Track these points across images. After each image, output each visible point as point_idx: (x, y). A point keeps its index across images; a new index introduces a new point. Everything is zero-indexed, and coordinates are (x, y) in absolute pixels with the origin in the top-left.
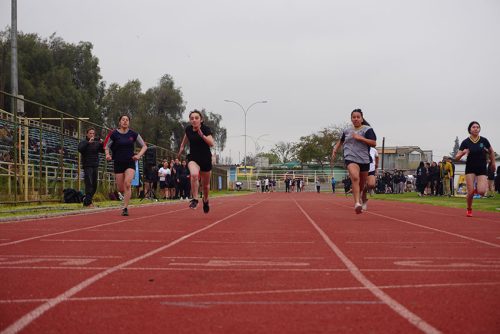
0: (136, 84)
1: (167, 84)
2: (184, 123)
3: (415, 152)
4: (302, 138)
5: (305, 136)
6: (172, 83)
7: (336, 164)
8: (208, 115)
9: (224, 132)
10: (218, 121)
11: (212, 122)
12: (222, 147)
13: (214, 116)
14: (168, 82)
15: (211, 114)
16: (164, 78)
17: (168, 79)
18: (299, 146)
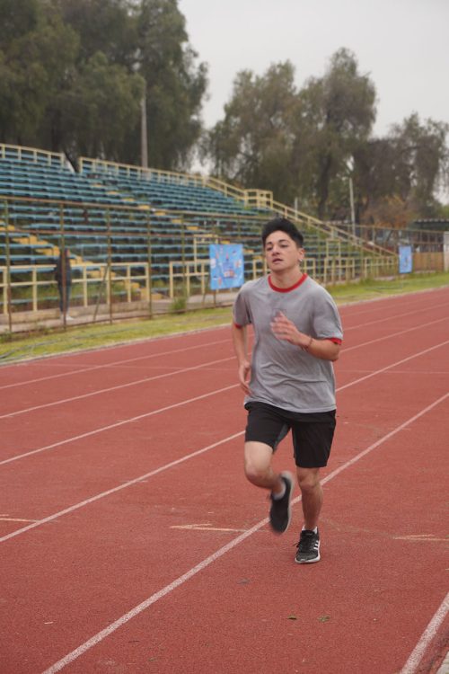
0: (286, 71)
1: (345, 70)
2: (378, 142)
6: (353, 67)
8: (422, 123)
10: (443, 134)
11: (433, 137)
13: (435, 125)
14: (346, 64)
15: (430, 121)
16: (337, 56)
17: (345, 56)
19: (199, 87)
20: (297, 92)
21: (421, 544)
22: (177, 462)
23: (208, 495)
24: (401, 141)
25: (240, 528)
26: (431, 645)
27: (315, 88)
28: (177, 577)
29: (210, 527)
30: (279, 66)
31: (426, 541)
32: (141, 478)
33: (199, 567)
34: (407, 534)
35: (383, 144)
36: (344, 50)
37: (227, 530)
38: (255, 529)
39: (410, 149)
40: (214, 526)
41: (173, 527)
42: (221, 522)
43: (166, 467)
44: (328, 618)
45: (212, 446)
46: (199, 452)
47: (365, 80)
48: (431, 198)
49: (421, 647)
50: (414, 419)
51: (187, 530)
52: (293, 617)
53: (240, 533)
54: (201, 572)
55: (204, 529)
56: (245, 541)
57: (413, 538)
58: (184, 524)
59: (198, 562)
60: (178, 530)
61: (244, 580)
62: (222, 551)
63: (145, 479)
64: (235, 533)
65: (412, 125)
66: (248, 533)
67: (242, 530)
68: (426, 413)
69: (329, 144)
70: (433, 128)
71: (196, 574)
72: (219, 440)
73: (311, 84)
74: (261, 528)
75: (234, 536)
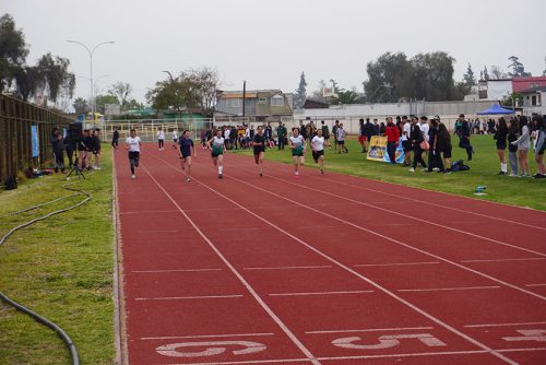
1: (7, 25)
3: (277, 96)
4: (158, 83)
5: (161, 80)
6: (11, 25)
7: (195, 110)
8: (54, 59)
9: (73, 77)
10: (65, 65)
11: (59, 67)
12: (71, 94)
15: (58, 58)
16: (3, 18)
17: (8, 19)
18: (155, 92)
47: (20, 33)
70: (60, 62)
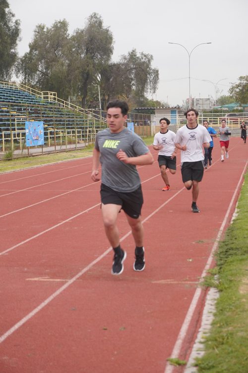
0: (62, 26)
1: (96, 25)
2: (114, 65)
4: (241, 78)
6: (100, 23)
8: (138, 55)
9: (156, 72)
10: (149, 61)
11: (144, 62)
12: (154, 88)
13: (145, 56)
14: (96, 22)
15: (142, 54)
16: (92, 17)
17: (96, 18)
18: (238, 86)
19: (15, 34)
20: (70, 37)
21: (168, 285)
22: (23, 243)
23: (44, 260)
24: (126, 65)
25: (66, 279)
26: (185, 341)
27: (79, 35)
28: (35, 307)
29: (48, 279)
30: (59, 22)
31: (171, 284)
32: (4, 252)
33: (47, 302)
34: (159, 279)
35: (117, 66)
36: (95, 14)
37: (59, 280)
38: (74, 279)
39: (132, 69)
40: (51, 278)
41: (27, 279)
42: (54, 276)
43: (17, 245)
44: (125, 328)
45: (41, 234)
46: (35, 237)
47: (107, 31)
48: (143, 96)
49: (179, 343)
50: (150, 216)
51: (36, 281)
52: (105, 328)
53: (66, 282)
54: (48, 305)
55: (46, 280)
56: (70, 286)
57: (163, 282)
58: (33, 278)
59: (45, 299)
60: (31, 281)
61: (74, 308)
62: (58, 292)
63: (7, 253)
64: (63, 282)
65: (132, 55)
66: (71, 281)
67: (67, 280)
68: (157, 213)
69: (88, 66)
70: (144, 58)
71: (46, 306)
72: (45, 230)
73: (77, 33)
74: (78, 279)
75: (63, 284)
